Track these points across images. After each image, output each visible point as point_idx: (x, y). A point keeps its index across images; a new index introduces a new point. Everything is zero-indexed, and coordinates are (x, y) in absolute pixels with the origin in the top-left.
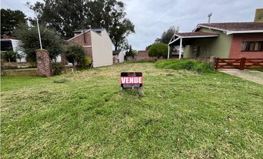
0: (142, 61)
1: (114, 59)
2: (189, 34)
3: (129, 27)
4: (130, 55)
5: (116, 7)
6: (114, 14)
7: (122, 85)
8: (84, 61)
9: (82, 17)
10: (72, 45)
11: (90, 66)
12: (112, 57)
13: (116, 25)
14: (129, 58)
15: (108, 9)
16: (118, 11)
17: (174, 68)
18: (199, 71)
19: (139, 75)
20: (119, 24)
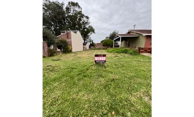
0: (99, 49)
1: (84, 48)
2: (124, 35)
3: (92, 30)
4: (92, 45)
5: (85, 19)
6: (83, 22)
7: (95, 61)
8: (67, 49)
9: (65, 23)
10: (60, 39)
11: (70, 51)
12: (82, 46)
13: (84, 28)
14: (92, 47)
15: (80, 20)
16: (86, 21)
17: (118, 52)
18: (131, 54)
19: (104, 56)
20: (86, 28)
